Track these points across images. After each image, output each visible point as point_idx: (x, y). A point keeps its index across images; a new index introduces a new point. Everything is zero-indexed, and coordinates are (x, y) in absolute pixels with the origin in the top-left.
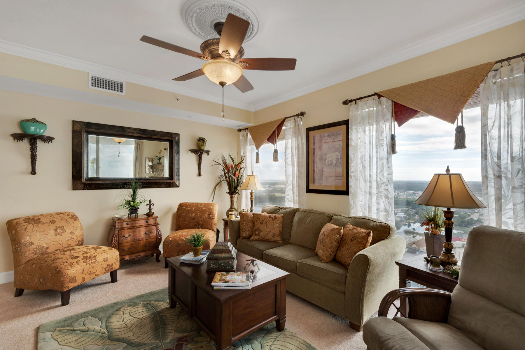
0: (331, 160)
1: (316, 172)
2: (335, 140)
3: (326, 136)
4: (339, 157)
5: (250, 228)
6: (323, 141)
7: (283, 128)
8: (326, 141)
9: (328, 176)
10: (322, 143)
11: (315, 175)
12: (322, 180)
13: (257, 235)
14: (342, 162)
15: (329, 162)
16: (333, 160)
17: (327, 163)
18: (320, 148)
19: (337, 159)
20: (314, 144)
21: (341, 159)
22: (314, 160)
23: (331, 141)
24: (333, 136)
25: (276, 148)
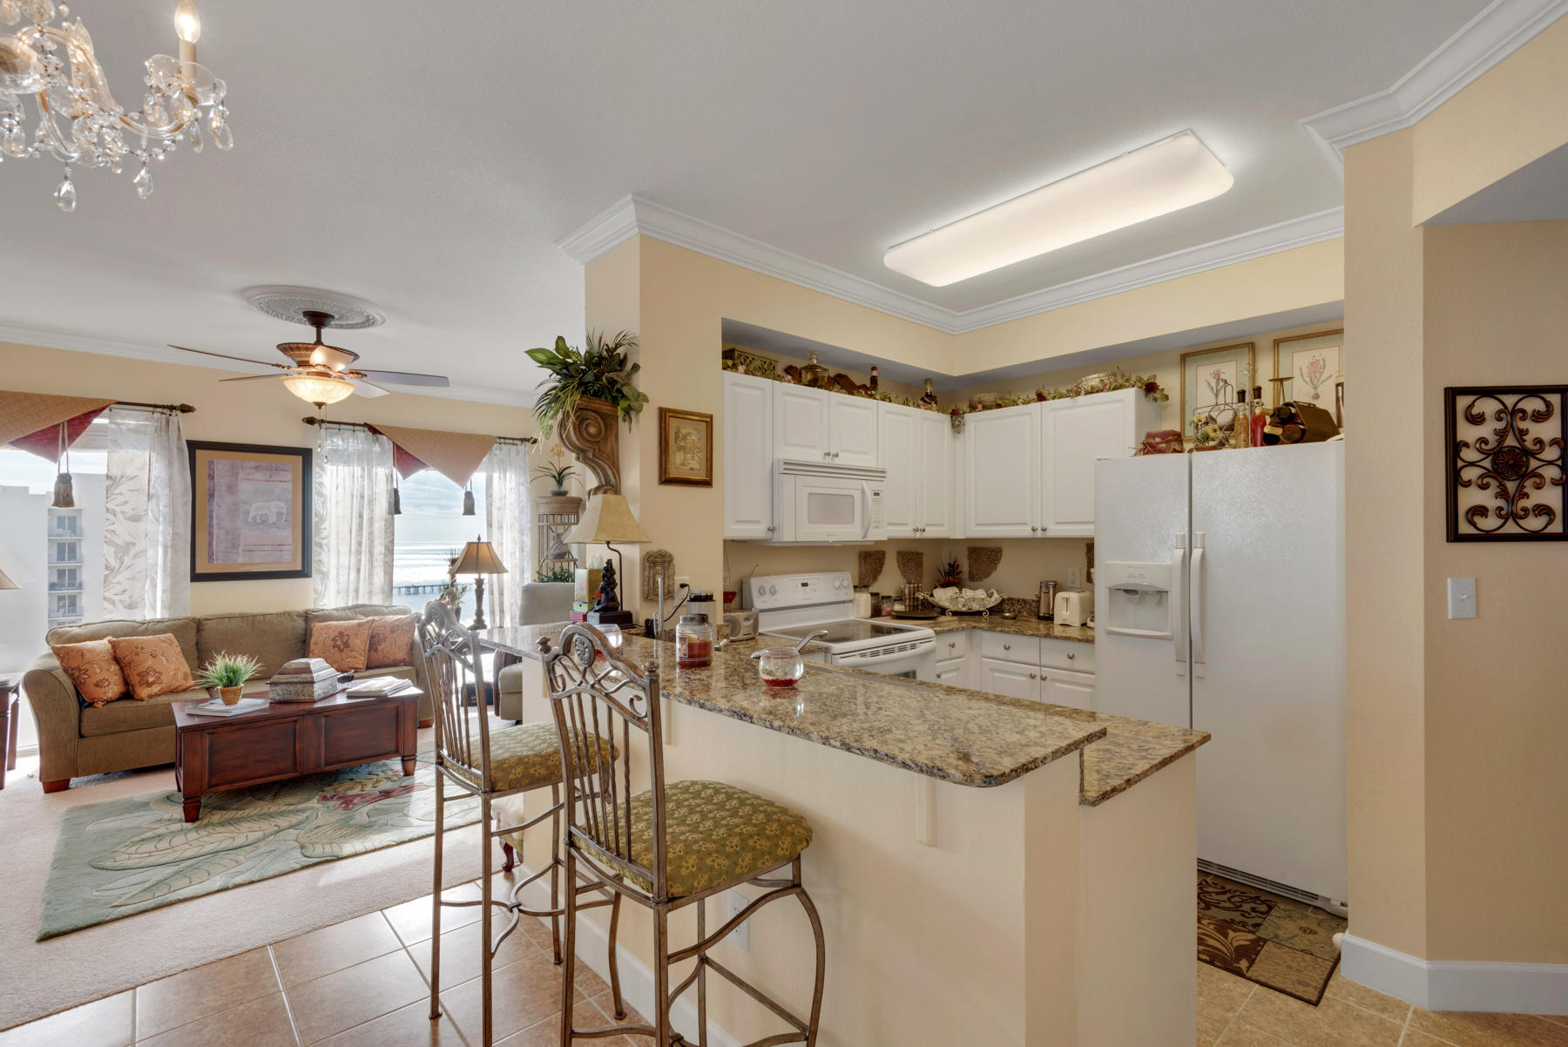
0: (262, 515)
1: (218, 537)
2: (272, 479)
3: (251, 468)
4: (285, 511)
5: (116, 675)
6: (241, 475)
7: (97, 421)
8: (251, 477)
9: (255, 545)
10: (236, 480)
11: (214, 543)
12: (238, 554)
13: (153, 683)
14: (290, 519)
15: (258, 518)
16: (267, 514)
17: (250, 520)
18: (231, 489)
19: (279, 514)
20: (211, 477)
21: (287, 514)
22: (211, 512)
23: (264, 478)
24: (267, 470)
25: (64, 470)
